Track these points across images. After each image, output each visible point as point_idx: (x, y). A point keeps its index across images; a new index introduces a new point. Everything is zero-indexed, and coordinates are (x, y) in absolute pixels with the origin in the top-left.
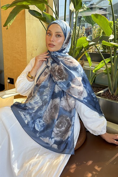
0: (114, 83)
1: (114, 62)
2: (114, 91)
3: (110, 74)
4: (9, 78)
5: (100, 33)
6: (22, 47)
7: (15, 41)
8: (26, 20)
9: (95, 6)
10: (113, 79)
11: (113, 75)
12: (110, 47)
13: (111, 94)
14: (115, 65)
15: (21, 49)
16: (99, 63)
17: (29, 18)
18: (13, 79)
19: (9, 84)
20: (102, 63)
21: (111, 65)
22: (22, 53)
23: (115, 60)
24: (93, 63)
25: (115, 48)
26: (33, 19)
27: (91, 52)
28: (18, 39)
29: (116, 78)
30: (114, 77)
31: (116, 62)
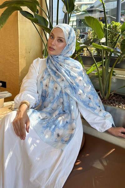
0: (105, 86)
1: (105, 66)
2: (105, 95)
3: (102, 77)
4: (1, 82)
5: (95, 36)
6: (14, 50)
7: (8, 43)
8: (18, 22)
9: (96, 9)
10: (104, 82)
11: (104, 79)
12: (102, 50)
13: (102, 98)
14: (106, 69)
15: (14, 51)
16: (90, 67)
17: (22, 20)
18: (6, 82)
19: (2, 87)
20: (94, 66)
21: (103, 68)
22: (14, 55)
23: (106, 63)
24: (85, 66)
25: (107, 51)
26: (26, 21)
27: (86, 55)
28: (10, 41)
29: (107, 81)
30: (105, 80)
31: (107, 65)
